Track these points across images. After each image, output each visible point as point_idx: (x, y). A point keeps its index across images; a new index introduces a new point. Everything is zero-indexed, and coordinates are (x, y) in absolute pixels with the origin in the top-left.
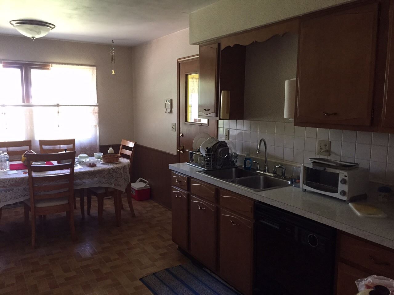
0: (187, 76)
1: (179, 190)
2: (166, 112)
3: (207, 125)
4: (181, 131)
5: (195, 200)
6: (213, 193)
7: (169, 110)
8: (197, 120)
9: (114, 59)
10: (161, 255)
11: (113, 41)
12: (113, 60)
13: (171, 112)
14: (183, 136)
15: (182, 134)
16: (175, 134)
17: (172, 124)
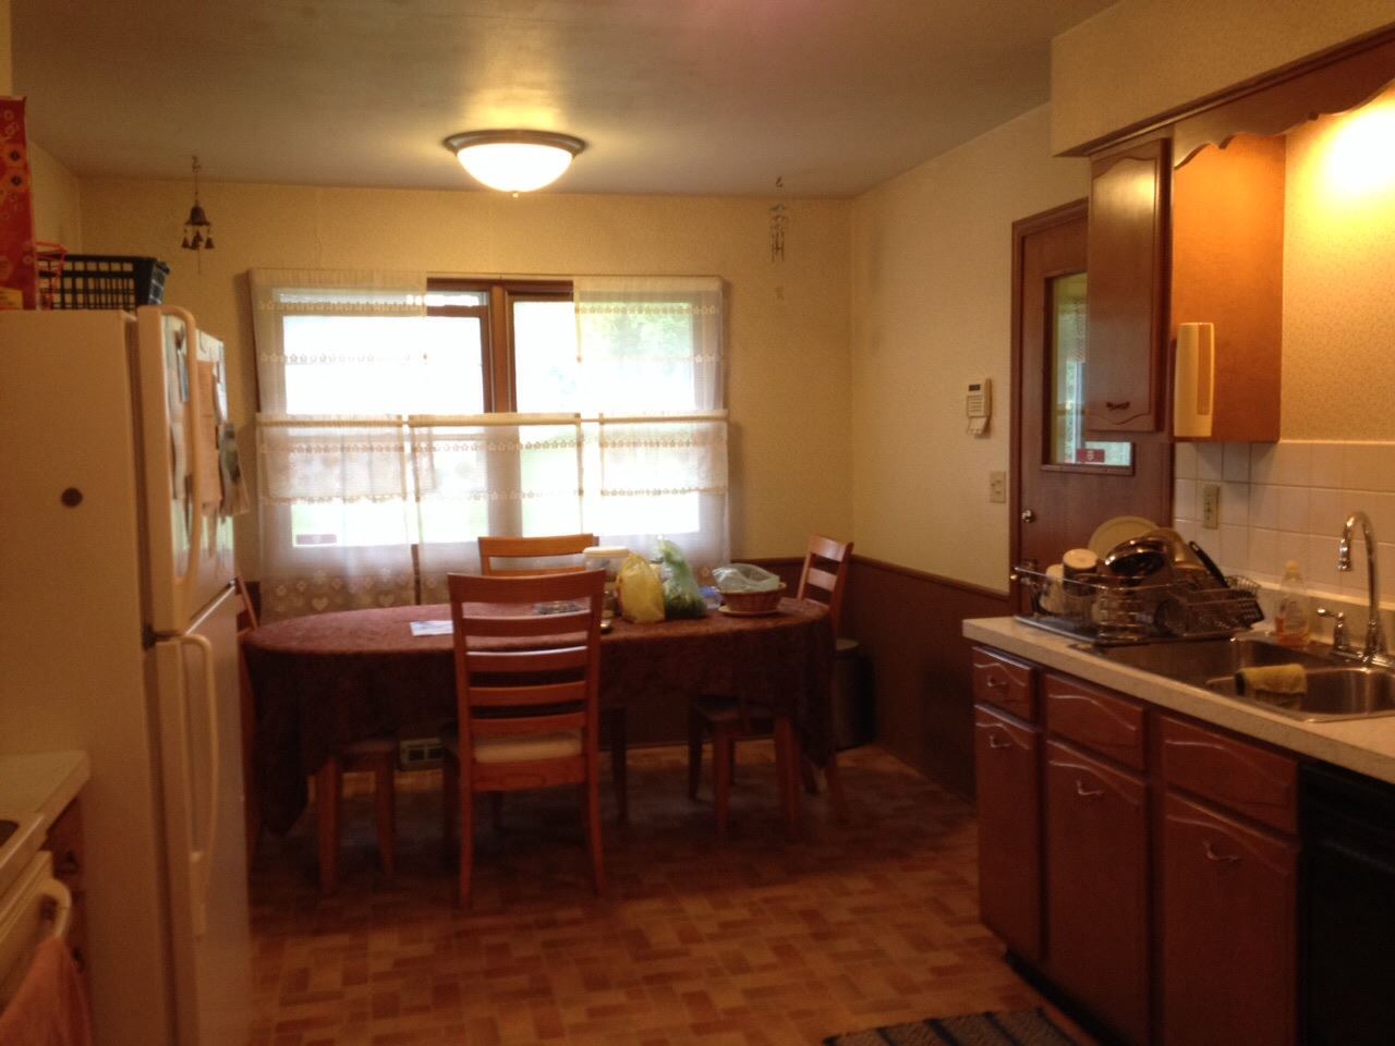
0: (1049, 284)
1: (1003, 720)
2: (969, 429)
3: (1129, 472)
4: (1026, 501)
5: (1066, 759)
6: (1133, 728)
7: (980, 424)
8: (1090, 456)
9: (782, 248)
10: (938, 971)
11: (779, 180)
12: (778, 248)
13: (987, 430)
14: (1033, 518)
15: (1029, 514)
16: (1002, 512)
17: (993, 475)
